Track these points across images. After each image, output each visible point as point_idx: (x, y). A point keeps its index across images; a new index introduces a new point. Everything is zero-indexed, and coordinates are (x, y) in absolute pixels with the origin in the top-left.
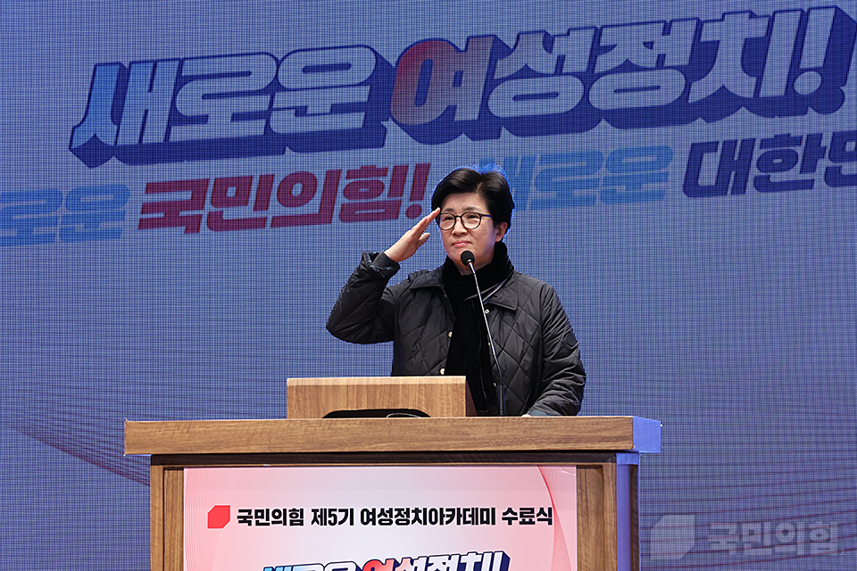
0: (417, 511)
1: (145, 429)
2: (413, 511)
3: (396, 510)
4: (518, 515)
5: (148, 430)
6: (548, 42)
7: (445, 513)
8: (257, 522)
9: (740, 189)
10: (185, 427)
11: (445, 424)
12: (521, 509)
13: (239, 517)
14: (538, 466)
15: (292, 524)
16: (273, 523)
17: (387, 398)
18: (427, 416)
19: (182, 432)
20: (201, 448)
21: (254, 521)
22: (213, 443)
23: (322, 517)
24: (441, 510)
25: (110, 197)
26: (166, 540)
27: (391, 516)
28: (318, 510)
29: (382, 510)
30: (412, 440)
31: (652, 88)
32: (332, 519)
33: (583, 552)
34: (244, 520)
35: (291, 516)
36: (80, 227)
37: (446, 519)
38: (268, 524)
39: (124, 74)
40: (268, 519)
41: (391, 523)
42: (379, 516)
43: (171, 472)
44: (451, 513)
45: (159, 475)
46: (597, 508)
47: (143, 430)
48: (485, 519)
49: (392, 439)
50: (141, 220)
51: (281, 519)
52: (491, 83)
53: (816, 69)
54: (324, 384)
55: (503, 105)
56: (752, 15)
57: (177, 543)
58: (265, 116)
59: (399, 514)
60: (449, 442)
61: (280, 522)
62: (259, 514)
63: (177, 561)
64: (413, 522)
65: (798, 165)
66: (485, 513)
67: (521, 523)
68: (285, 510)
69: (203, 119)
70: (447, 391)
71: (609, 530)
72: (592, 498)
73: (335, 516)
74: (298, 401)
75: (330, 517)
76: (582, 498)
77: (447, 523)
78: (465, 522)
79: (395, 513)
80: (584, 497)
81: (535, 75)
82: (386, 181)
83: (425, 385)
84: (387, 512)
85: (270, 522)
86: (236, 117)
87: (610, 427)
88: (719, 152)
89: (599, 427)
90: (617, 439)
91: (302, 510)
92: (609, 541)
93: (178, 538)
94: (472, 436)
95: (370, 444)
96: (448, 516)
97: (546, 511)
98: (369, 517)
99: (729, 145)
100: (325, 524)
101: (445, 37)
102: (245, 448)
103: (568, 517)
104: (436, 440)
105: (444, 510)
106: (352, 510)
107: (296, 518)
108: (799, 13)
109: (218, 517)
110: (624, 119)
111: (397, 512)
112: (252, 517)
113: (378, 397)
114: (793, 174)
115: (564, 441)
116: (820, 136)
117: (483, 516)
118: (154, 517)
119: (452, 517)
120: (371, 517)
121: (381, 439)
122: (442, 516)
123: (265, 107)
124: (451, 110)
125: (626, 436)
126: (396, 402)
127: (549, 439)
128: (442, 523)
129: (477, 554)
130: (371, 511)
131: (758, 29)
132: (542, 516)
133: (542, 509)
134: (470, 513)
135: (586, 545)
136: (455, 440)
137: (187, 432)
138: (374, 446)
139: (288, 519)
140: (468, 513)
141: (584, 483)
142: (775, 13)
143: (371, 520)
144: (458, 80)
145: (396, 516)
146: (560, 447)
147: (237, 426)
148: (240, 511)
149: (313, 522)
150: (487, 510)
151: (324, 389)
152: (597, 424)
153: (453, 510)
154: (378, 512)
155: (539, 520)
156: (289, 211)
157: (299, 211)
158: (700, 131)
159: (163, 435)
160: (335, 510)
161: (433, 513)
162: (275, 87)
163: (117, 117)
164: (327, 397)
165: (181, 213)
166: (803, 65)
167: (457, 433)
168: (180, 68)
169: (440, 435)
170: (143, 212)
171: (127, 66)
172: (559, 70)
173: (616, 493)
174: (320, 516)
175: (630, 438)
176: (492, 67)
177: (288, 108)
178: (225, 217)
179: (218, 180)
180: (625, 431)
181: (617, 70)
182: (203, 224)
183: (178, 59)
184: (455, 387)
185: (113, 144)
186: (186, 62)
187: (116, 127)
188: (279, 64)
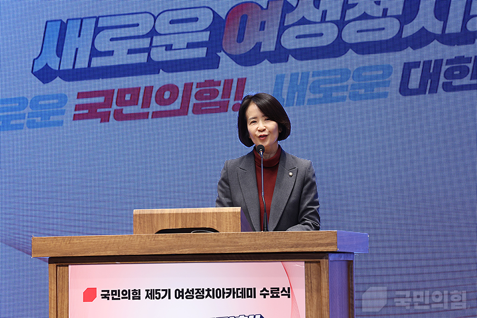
0: (208, 290)
1: (44, 241)
2: (206, 290)
3: (196, 289)
4: (270, 292)
5: (46, 242)
6: (317, 2)
7: (226, 291)
8: (113, 297)
9: (434, 90)
10: (68, 240)
11: (223, 237)
12: (271, 288)
13: (102, 295)
14: (281, 262)
15: (133, 299)
16: (122, 298)
17: (193, 221)
18: (218, 232)
19: (66, 243)
20: (77, 252)
21: (111, 297)
22: (85, 249)
23: (152, 294)
24: (223, 289)
25: (56, 101)
26: (58, 309)
27: (193, 293)
28: (149, 290)
29: (188, 289)
30: (204, 247)
31: (379, 29)
32: (158, 295)
33: (309, 315)
34: (105, 297)
35: (133, 294)
36: (39, 120)
38: (119, 299)
39: (64, 26)
40: (119, 296)
41: (193, 298)
42: (186, 293)
43: (61, 267)
44: (229, 291)
45: (54, 269)
46: (318, 287)
47: (43, 243)
48: (250, 295)
49: (192, 246)
50: (75, 115)
51: (127, 296)
52: (282, 28)
54: (155, 213)
55: (290, 41)
57: (65, 311)
58: (148, 50)
59: (198, 292)
60: (226, 248)
61: (127, 298)
62: (114, 293)
64: (206, 297)
65: (469, 75)
66: (249, 291)
67: (271, 297)
68: (129, 290)
69: (111, 53)
70: (230, 216)
71: (325, 300)
72: (314, 281)
74: (140, 223)
75: (156, 294)
76: (308, 281)
77: (227, 297)
78: (238, 297)
79: (195, 291)
80: (310, 281)
81: (310, 22)
82: (220, 88)
83: (216, 213)
84: (191, 291)
85: (120, 297)
86: (130, 52)
87: (323, 237)
88: (421, 66)
89: (317, 237)
90: (328, 245)
91: (139, 290)
92: (324, 308)
93: (65, 308)
94: (240, 244)
95: (179, 249)
96: (227, 293)
97: (287, 290)
98: (180, 294)
99: (427, 64)
100: (154, 299)
102: (104, 252)
103: (300, 293)
104: (218, 246)
105: (225, 289)
106: (169, 290)
107: (136, 294)
109: (89, 295)
110: (363, 48)
111: (196, 291)
112: (109, 295)
113: (188, 220)
115: (295, 246)
117: (248, 293)
118: (50, 295)
119: (230, 294)
120: (181, 294)
121: (185, 247)
122: (224, 293)
123: (148, 46)
124: (259, 45)
125: (332, 243)
126: (199, 224)
127: (286, 245)
128: (223, 298)
129: (245, 316)
130: (181, 290)
132: (284, 293)
133: (284, 288)
134: (241, 291)
135: (311, 310)
136: (230, 246)
137: (69, 243)
138: (181, 251)
139: (131, 295)
140: (239, 291)
141: (309, 272)
143: (181, 296)
144: (262, 26)
145: (196, 293)
146: (293, 250)
147: (99, 239)
148: (103, 291)
149: (146, 298)
150: (251, 289)
151: (156, 216)
152: (316, 235)
153: (230, 289)
154: (185, 291)
155: (282, 295)
156: (163, 108)
157: (168, 108)
158: (410, 55)
159: (55, 245)
160: (159, 290)
161: (218, 291)
162: (153, 33)
163: (59, 53)
164: (157, 221)
165: (99, 110)
166: (471, 14)
167: (231, 242)
168: (97, 23)
169: (220, 244)
170: (75, 110)
171: (65, 22)
172: (323, 20)
173: (328, 278)
174: (151, 294)
175: (336, 244)
176: (283, 18)
177: (161, 46)
178: (124, 112)
179: (120, 91)
180: (333, 239)
181: (360, 18)
182: (112, 117)
183: (95, 17)
184: (234, 214)
185: (57, 69)
186: (100, 19)
187: (59, 59)
188: (155, 19)
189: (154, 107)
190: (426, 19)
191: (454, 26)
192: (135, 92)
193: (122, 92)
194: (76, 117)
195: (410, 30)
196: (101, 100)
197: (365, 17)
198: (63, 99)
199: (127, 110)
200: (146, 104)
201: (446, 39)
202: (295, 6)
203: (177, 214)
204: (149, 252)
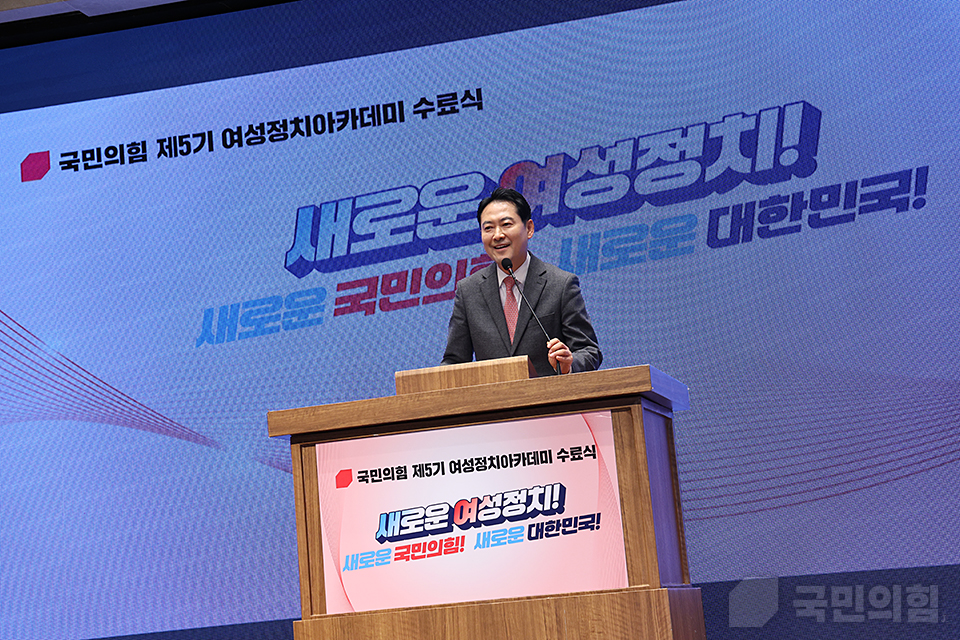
0: (491, 459)
1: (283, 415)
2: (489, 459)
3: (476, 459)
4: (569, 454)
5: (285, 417)
6: (602, 153)
7: (513, 458)
8: (372, 479)
9: (748, 238)
10: (312, 411)
11: (505, 387)
12: (571, 449)
13: (359, 477)
14: (581, 413)
15: (398, 478)
16: (385, 479)
17: (470, 378)
19: (310, 415)
20: (323, 426)
21: (370, 479)
22: (333, 421)
23: (421, 470)
24: (510, 455)
25: (314, 297)
26: (306, 500)
27: (472, 465)
28: (417, 466)
29: (465, 460)
30: (481, 402)
31: (677, 175)
32: (428, 471)
33: (622, 477)
34: (363, 479)
35: (397, 472)
36: (295, 319)
37: (514, 463)
38: (381, 481)
39: (317, 211)
40: (380, 477)
41: (473, 470)
42: (463, 466)
43: (307, 448)
44: (517, 457)
45: (298, 451)
46: (630, 441)
47: (281, 417)
48: (544, 460)
49: (467, 403)
50: (336, 310)
51: (390, 475)
53: (794, 147)
54: (422, 373)
55: (574, 200)
56: (744, 115)
57: (315, 502)
59: (478, 462)
61: (390, 478)
62: (374, 473)
63: (316, 516)
64: (490, 467)
65: (788, 216)
66: (544, 454)
67: (572, 460)
68: (392, 468)
69: (372, 236)
70: (514, 368)
71: (641, 457)
72: (625, 434)
73: (430, 469)
74: (404, 388)
75: (426, 470)
76: (617, 435)
77: (516, 465)
78: (529, 463)
79: (475, 462)
80: (619, 435)
81: (595, 176)
83: (498, 365)
84: (469, 461)
85: (382, 478)
86: (393, 232)
87: (632, 375)
88: (730, 212)
89: (624, 375)
90: (639, 384)
91: (405, 467)
92: (641, 466)
93: (315, 498)
94: (526, 394)
95: (450, 409)
96: (515, 460)
97: (591, 449)
98: (456, 467)
99: (737, 208)
100: (424, 476)
101: (530, 158)
102: (357, 422)
103: (608, 451)
104: (499, 400)
105: (513, 456)
106: (443, 463)
107: (402, 473)
108: (777, 110)
109: (343, 479)
110: (660, 199)
112: (368, 476)
113: (463, 378)
114: (786, 223)
115: (597, 390)
116: (801, 194)
118: (296, 483)
119: (519, 460)
121: (458, 404)
122: (511, 460)
123: (413, 223)
124: (539, 208)
125: (645, 381)
126: (476, 381)
127: (586, 390)
128: (511, 466)
129: (540, 487)
130: (457, 462)
131: (750, 124)
132: (588, 453)
133: (587, 447)
135: (624, 472)
136: (514, 398)
137: (314, 415)
138: (452, 410)
139: (396, 475)
140: (531, 456)
141: (618, 424)
142: (760, 111)
143: (457, 469)
144: (542, 187)
145: (476, 464)
146: (595, 395)
147: (349, 406)
148: (359, 472)
149: (414, 476)
150: (545, 452)
151: (423, 377)
152: (622, 373)
153: (519, 455)
154: (462, 462)
155: (585, 456)
156: (434, 292)
158: (715, 200)
159: (296, 419)
160: (430, 464)
161: (504, 459)
162: (418, 208)
163: (314, 242)
164: (425, 384)
165: (363, 302)
166: (785, 145)
167: (515, 393)
168: (354, 203)
169: (502, 396)
170: (336, 304)
171: (319, 207)
172: (611, 171)
173: (643, 428)
174: (419, 470)
175: (649, 382)
176: (565, 175)
177: (429, 221)
178: (391, 301)
179: (384, 277)
180: (646, 376)
181: (652, 166)
182: (377, 307)
183: (352, 198)
184: (520, 364)
185: (313, 260)
186: (358, 199)
187: (314, 249)
188: (419, 192)
189: (425, 291)
190: (731, 158)
191: (765, 162)
192: (401, 276)
193: (387, 278)
194: (337, 312)
195: (713, 172)
196: (363, 290)
197: (659, 163)
198: (321, 293)
199: (394, 298)
200: (415, 289)
201: (757, 178)
202: (577, 160)
203: (448, 372)
204: (412, 416)
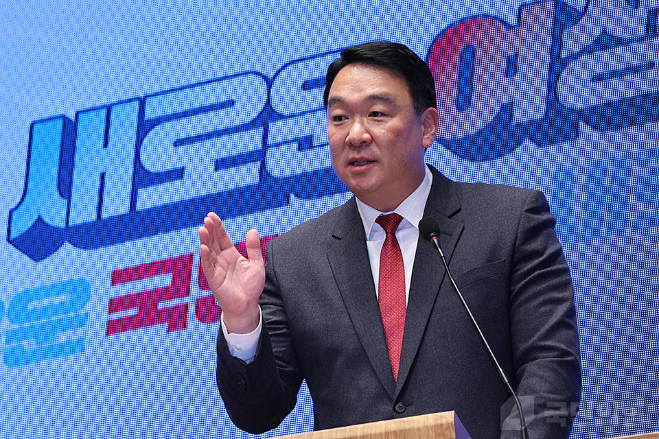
25: (65, 298)
36: (29, 344)
39: (70, 128)
50: (109, 323)
52: (558, 65)
58: (259, 156)
69: (178, 174)
70: (428, 436)
83: (395, 433)
86: (221, 164)
101: (488, 10)
123: (259, 146)
124: (508, 109)
144: (512, 67)
163: (65, 188)
165: (162, 305)
170: (111, 311)
171: (73, 118)
183: (138, 98)
184: (439, 428)
185: (63, 225)
186: (148, 100)
187: (66, 202)
188: (269, 83)
194: (113, 328)
196: (165, 280)
198: (80, 290)
202: (581, 9)
